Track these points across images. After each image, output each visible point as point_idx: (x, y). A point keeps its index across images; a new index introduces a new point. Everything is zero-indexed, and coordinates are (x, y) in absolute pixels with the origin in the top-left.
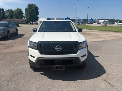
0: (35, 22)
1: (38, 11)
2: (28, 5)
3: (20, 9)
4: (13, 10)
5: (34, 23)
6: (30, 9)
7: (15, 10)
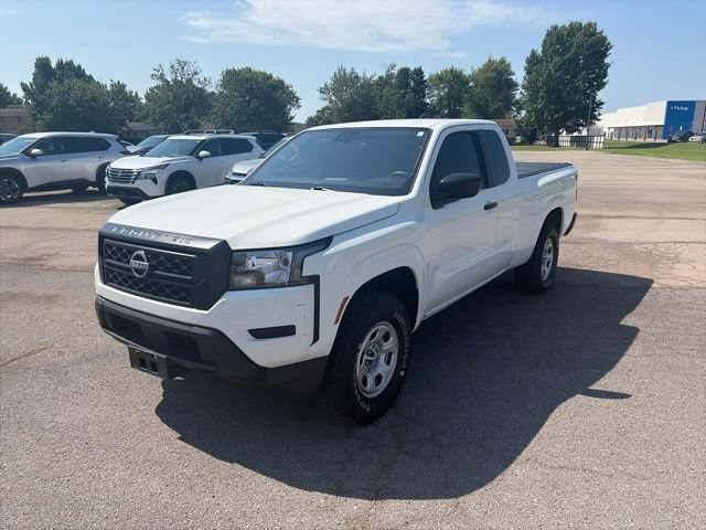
0: (576, 134)
1: (606, 61)
2: (547, 35)
3: (503, 61)
4: (467, 72)
5: (564, 137)
6: (557, 59)
7: (476, 68)
